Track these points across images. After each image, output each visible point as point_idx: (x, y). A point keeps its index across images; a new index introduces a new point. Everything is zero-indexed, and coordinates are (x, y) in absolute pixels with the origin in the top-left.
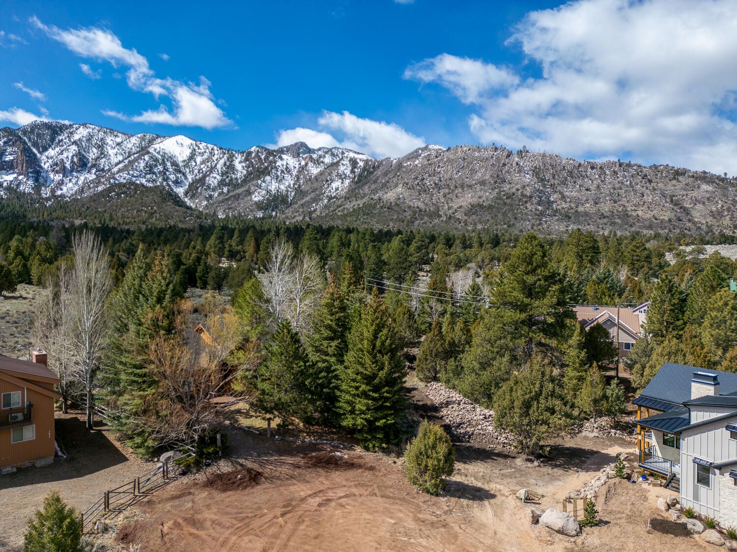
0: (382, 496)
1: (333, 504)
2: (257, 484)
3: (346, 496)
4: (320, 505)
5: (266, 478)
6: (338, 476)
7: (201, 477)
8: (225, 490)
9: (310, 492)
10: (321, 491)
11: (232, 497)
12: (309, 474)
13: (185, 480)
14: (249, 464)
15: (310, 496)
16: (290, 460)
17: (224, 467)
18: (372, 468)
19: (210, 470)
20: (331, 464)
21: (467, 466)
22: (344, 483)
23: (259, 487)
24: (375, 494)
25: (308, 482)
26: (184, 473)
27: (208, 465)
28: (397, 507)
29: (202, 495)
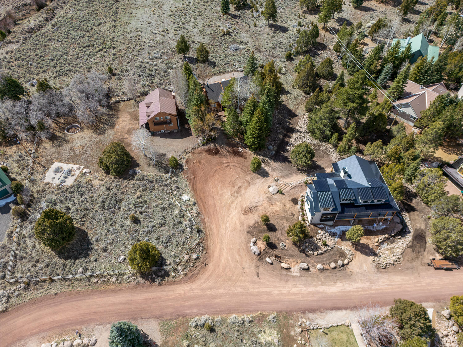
0: (241, 169)
1: (229, 167)
3: (233, 166)
4: (226, 167)
5: (219, 153)
6: (236, 159)
7: (206, 148)
8: (209, 154)
9: (226, 162)
10: (229, 162)
11: (209, 157)
12: (229, 155)
13: (203, 148)
14: (218, 147)
16: (228, 148)
17: (212, 146)
18: (245, 158)
19: (209, 146)
20: (236, 153)
21: (274, 163)
22: (236, 161)
23: (216, 156)
24: (240, 167)
25: (228, 158)
26: (203, 145)
27: (210, 144)
28: (242, 173)
29: (204, 154)
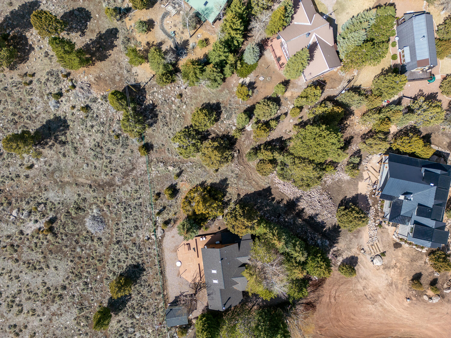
0: (342, 284)
1: (337, 298)
2: (315, 306)
3: (336, 292)
4: (335, 300)
5: (314, 302)
6: (326, 286)
9: (328, 298)
10: (330, 296)
12: (320, 292)
15: (330, 299)
21: (340, 245)
22: (330, 288)
23: (317, 307)
24: (340, 286)
25: (323, 295)
28: (348, 285)
